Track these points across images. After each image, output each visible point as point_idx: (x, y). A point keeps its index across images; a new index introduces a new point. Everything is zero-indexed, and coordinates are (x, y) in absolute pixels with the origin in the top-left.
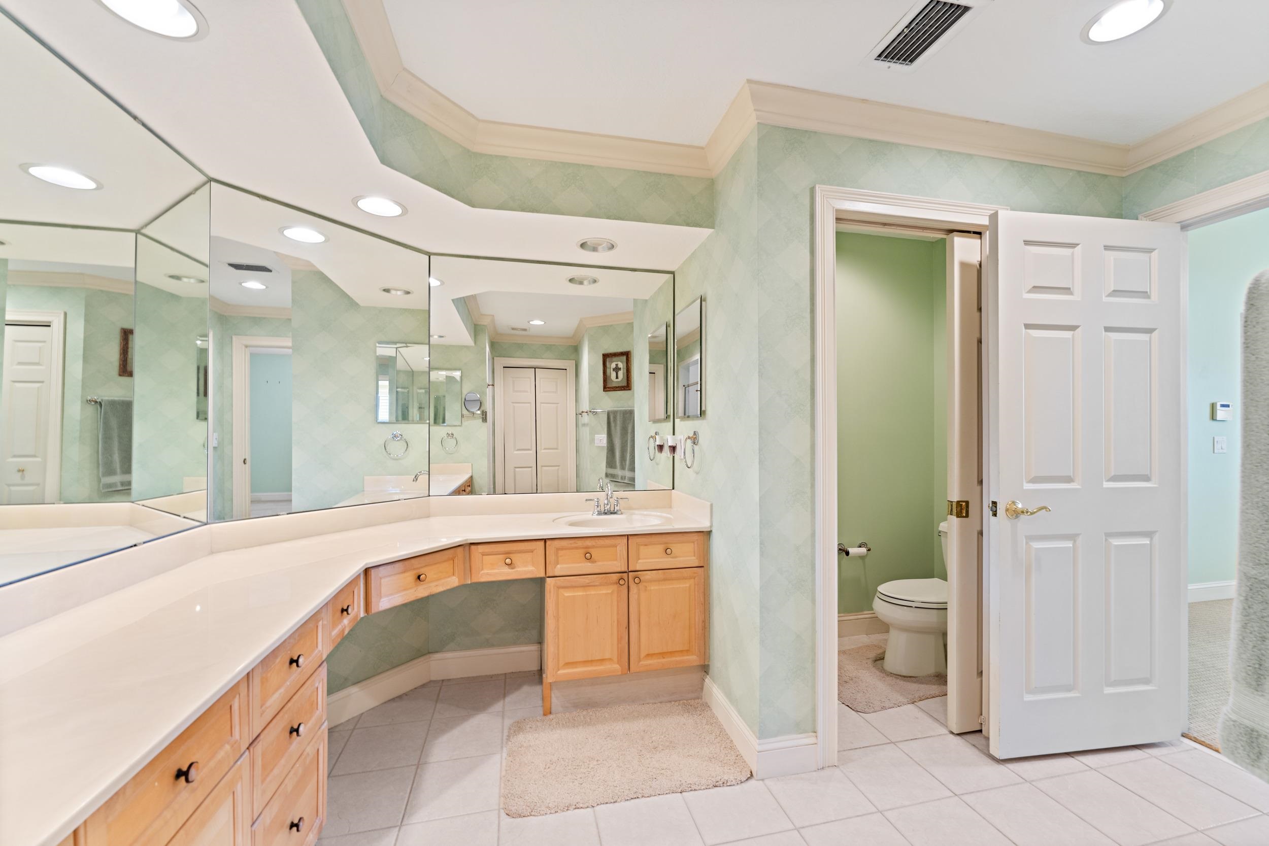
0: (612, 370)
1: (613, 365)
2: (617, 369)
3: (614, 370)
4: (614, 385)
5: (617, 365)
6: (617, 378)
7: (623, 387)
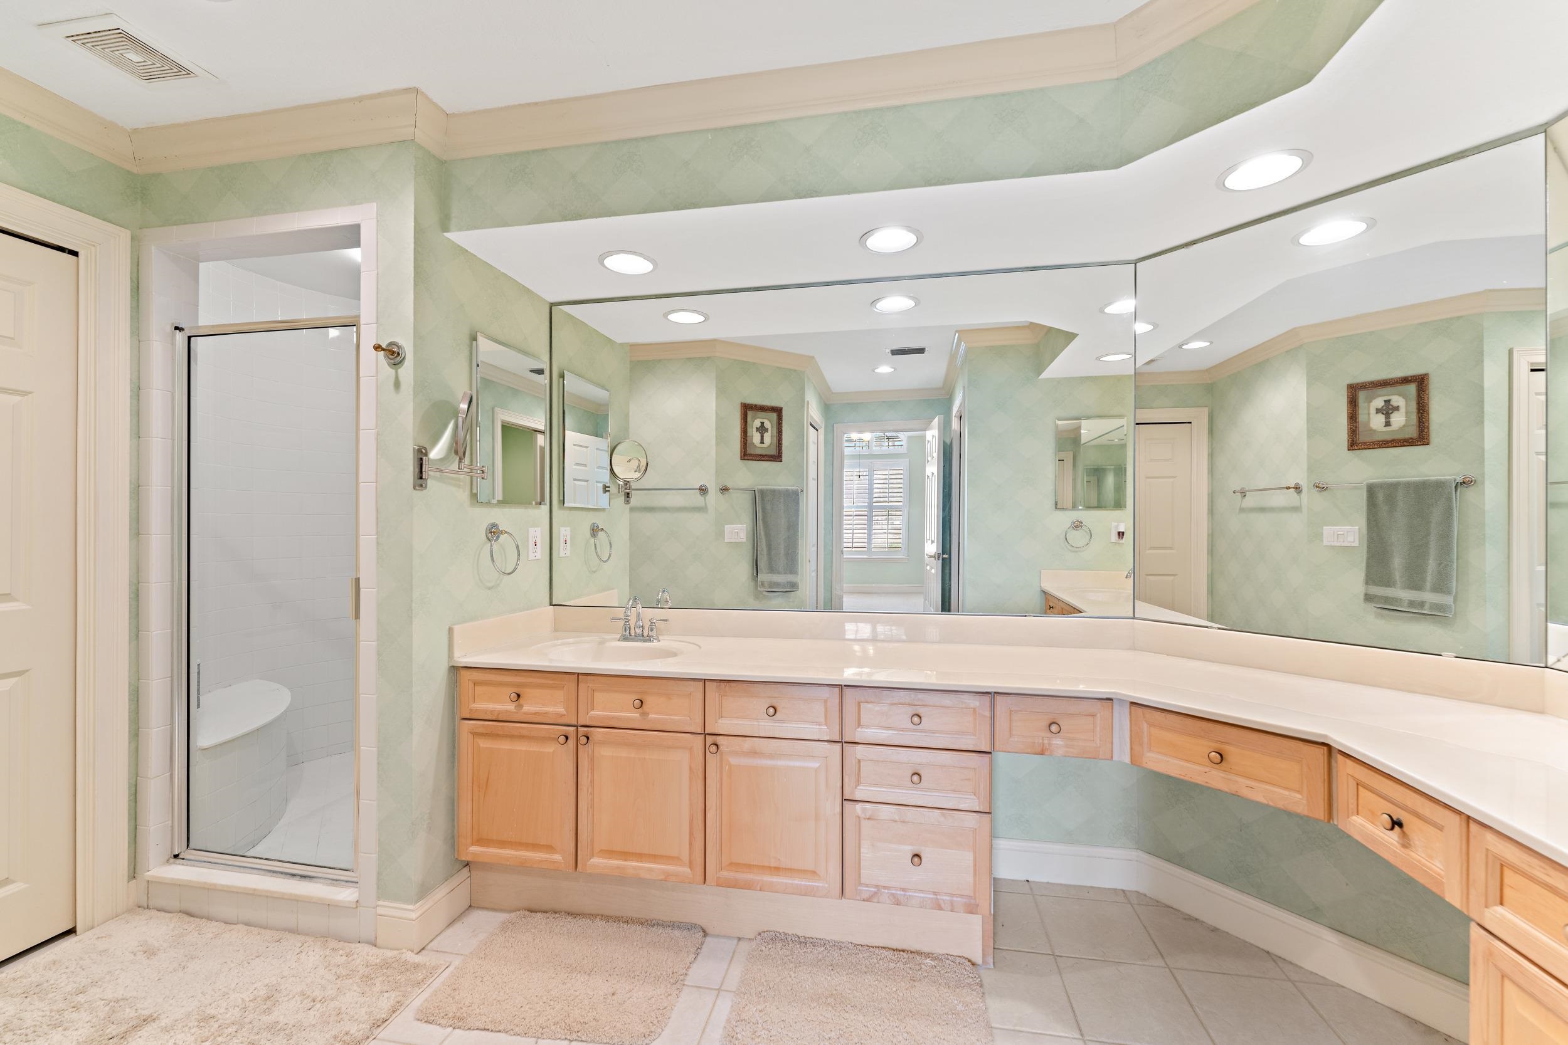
0: (755, 430)
1: (757, 423)
2: (762, 429)
3: (757, 429)
4: (759, 452)
5: (762, 423)
6: (762, 442)
7: (772, 456)
